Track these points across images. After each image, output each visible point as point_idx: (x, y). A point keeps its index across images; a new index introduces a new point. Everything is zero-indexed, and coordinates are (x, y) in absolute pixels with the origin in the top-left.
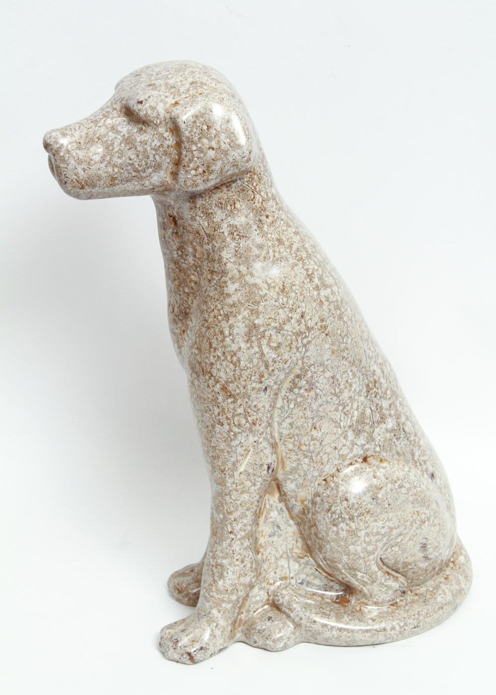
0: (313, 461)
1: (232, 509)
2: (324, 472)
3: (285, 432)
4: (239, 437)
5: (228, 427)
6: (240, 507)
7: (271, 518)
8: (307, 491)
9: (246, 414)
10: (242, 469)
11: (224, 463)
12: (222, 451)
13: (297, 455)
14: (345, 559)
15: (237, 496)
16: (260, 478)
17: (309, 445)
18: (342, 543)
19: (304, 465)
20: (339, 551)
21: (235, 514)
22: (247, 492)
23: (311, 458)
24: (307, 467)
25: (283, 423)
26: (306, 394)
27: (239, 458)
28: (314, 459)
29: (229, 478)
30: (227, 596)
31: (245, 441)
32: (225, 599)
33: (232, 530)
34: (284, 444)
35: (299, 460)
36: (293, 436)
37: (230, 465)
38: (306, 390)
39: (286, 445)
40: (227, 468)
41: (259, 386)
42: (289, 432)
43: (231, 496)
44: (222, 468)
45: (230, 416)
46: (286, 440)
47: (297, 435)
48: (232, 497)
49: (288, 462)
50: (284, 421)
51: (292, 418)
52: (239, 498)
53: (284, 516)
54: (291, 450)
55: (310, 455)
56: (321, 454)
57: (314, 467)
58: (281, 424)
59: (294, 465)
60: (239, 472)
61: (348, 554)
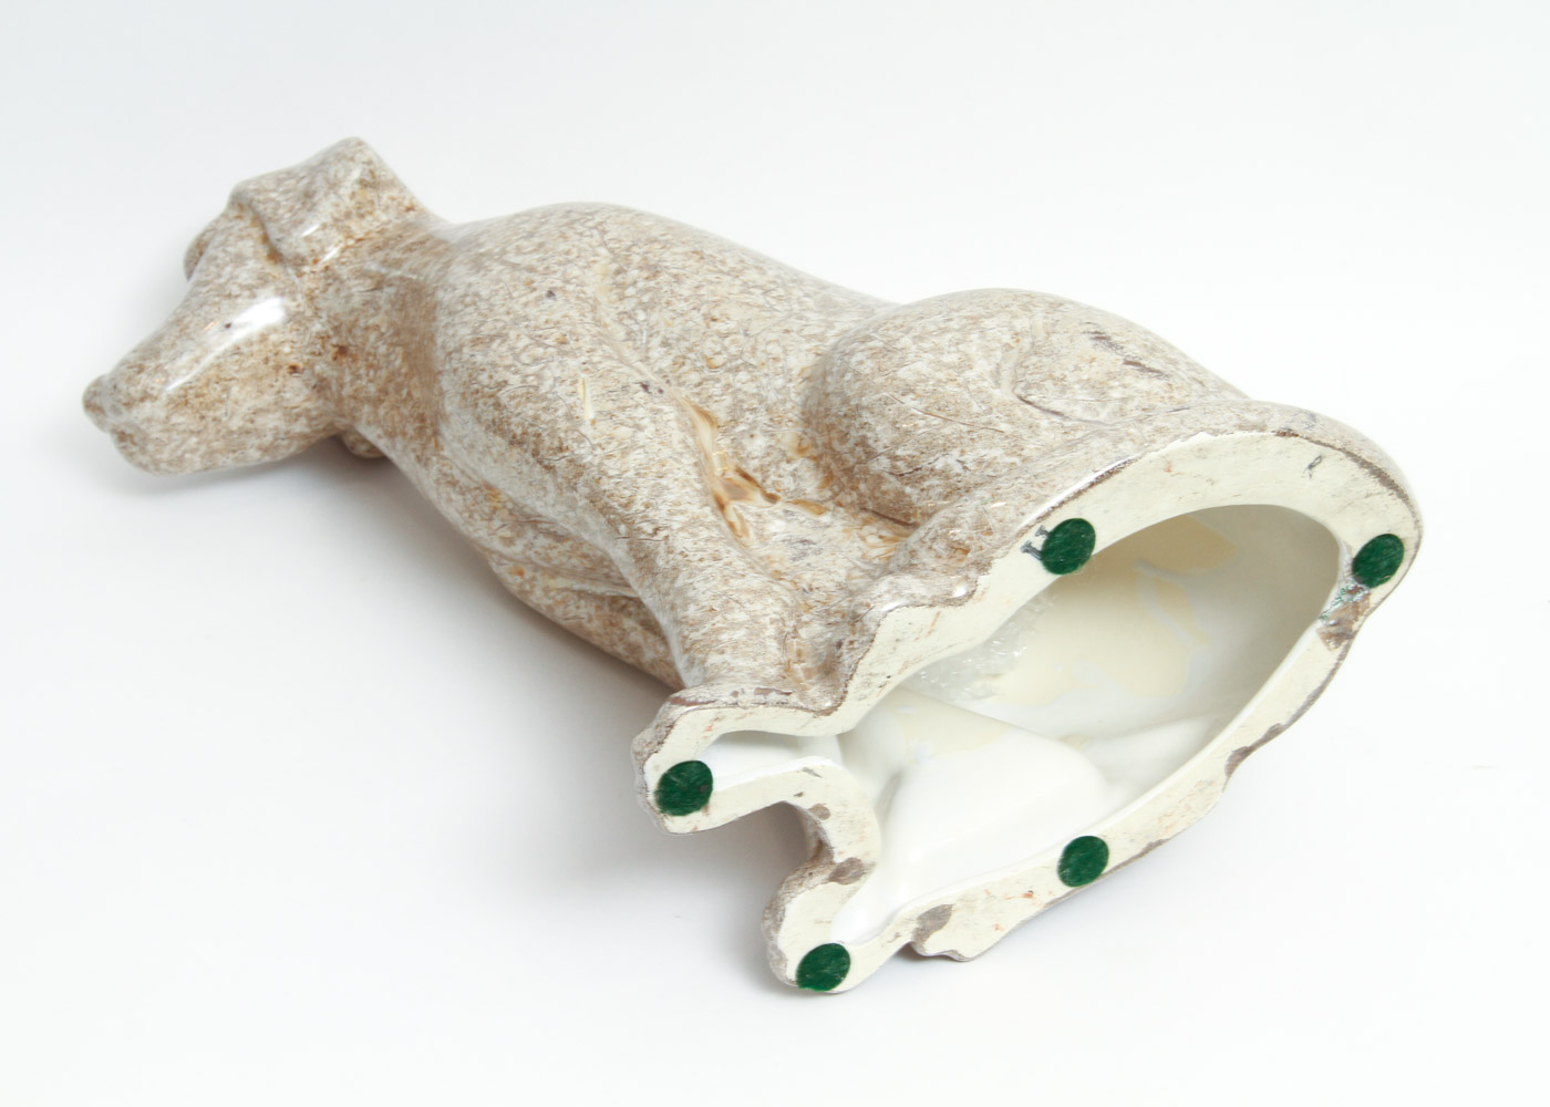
0: (755, 367)
1: (627, 493)
2: (791, 370)
3: (666, 363)
4: (547, 373)
5: (517, 376)
6: (640, 480)
7: (775, 534)
8: (790, 424)
9: (538, 341)
10: (589, 413)
11: (552, 434)
12: (536, 418)
13: (718, 380)
14: (912, 403)
15: (619, 464)
16: (641, 410)
17: (726, 349)
18: (879, 380)
19: (745, 388)
20: (888, 398)
21: (639, 497)
22: (634, 446)
23: (747, 365)
24: (753, 385)
25: (650, 354)
26: (652, 283)
27: (570, 401)
28: (753, 362)
29: (578, 447)
30: (719, 618)
31: (563, 371)
32: (718, 625)
33: (654, 526)
34: (680, 385)
35: (728, 386)
36: (684, 357)
37: (563, 425)
38: (647, 278)
39: (684, 383)
40: (562, 435)
41: (532, 296)
42: (671, 357)
43: (605, 474)
44: (556, 444)
45: (508, 361)
46: (677, 374)
47: (690, 350)
48: (611, 473)
49: (714, 407)
50: (648, 349)
51: (658, 332)
52: (624, 468)
53: (802, 519)
54: (700, 384)
55: (740, 362)
56: (761, 347)
57: (766, 375)
58: (648, 358)
59: (728, 400)
60: (588, 423)
61: (909, 390)
